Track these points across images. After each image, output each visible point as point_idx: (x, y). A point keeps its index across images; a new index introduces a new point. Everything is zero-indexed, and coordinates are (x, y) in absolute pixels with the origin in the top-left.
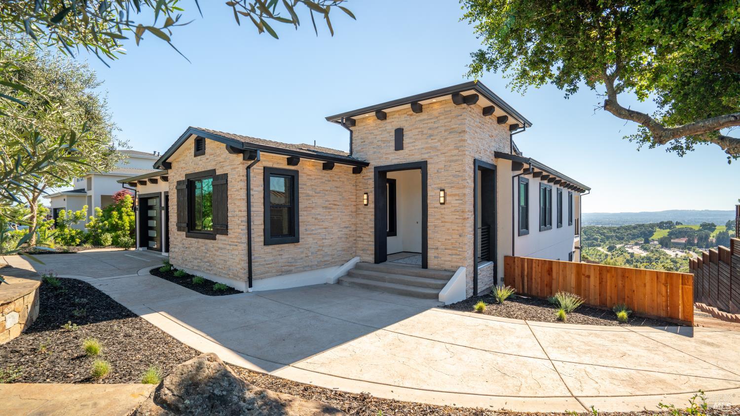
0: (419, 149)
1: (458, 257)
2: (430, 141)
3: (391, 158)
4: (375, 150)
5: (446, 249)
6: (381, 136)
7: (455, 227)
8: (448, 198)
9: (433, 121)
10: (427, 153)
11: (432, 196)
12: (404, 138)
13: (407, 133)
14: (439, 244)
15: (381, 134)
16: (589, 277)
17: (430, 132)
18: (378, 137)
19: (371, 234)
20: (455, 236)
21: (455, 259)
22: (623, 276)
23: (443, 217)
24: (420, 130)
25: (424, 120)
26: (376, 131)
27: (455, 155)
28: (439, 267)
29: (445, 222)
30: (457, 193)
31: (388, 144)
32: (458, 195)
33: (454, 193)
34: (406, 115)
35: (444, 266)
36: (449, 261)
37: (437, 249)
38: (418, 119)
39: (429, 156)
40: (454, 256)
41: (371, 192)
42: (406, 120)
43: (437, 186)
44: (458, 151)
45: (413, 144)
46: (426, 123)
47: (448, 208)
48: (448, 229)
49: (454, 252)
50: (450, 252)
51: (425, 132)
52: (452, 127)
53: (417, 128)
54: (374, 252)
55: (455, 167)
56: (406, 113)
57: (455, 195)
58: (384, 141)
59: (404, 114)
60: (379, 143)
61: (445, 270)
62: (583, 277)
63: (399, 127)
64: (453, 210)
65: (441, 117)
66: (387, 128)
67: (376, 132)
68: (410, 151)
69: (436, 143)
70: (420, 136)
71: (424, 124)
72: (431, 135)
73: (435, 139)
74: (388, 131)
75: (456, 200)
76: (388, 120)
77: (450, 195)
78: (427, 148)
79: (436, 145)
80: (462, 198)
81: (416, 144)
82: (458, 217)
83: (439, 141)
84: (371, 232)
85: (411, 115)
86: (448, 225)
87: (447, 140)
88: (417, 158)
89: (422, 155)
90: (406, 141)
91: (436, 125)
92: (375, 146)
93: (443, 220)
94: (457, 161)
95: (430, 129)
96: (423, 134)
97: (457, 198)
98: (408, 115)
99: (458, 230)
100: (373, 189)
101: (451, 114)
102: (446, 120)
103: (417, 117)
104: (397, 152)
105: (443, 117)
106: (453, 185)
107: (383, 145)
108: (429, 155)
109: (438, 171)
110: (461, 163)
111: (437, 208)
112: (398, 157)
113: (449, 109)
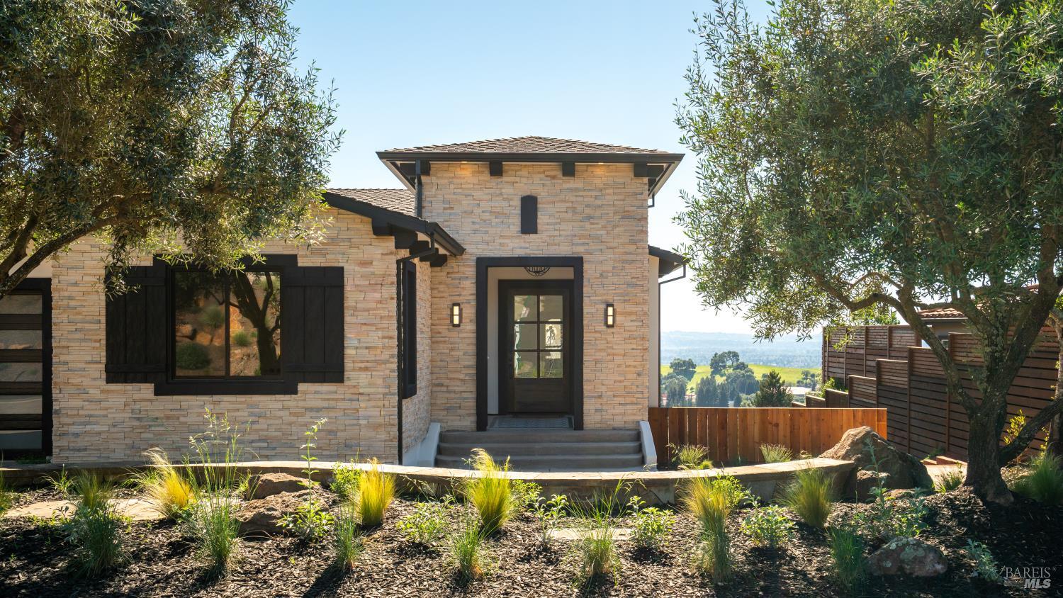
0: (567, 236)
1: (635, 407)
2: (588, 226)
3: (511, 245)
4: (477, 227)
5: (614, 396)
6: (492, 204)
7: (630, 362)
8: (618, 318)
9: (593, 194)
10: (583, 244)
11: (592, 313)
12: (539, 214)
13: (544, 206)
14: (603, 389)
15: (491, 200)
16: (777, 425)
17: (587, 211)
18: (482, 204)
19: (467, 378)
20: (629, 376)
21: (631, 411)
22: (818, 419)
23: (612, 348)
24: (568, 205)
25: (576, 190)
26: (480, 193)
27: (630, 253)
28: (604, 426)
29: (614, 355)
30: (634, 309)
31: (505, 221)
32: (636, 313)
33: (628, 310)
34: (542, 176)
35: (612, 422)
36: (621, 414)
37: (600, 397)
38: (566, 186)
39: (586, 250)
40: (628, 407)
41: (468, 302)
42: (543, 185)
43: (600, 298)
44: (635, 247)
45: (557, 227)
46: (580, 196)
47: (619, 333)
48: (619, 366)
49: (629, 400)
50: (622, 400)
51: (580, 209)
52: (626, 209)
53: (565, 201)
54: (474, 411)
55: (632, 271)
56: (544, 172)
57: (630, 314)
58: (497, 215)
59: (539, 173)
60: (486, 216)
61: (614, 429)
62: (770, 426)
63: (529, 194)
64: (627, 336)
65: (607, 191)
66: (503, 190)
67: (478, 195)
68: (550, 237)
69: (599, 229)
70: (569, 215)
71: (576, 196)
72: (589, 217)
73: (597, 224)
74: (505, 196)
75: (632, 321)
76: (505, 179)
77: (622, 314)
78: (581, 237)
79: (598, 232)
80: (642, 318)
81: (562, 227)
82: (635, 346)
83: (604, 227)
84: (466, 374)
85: (554, 177)
86: (619, 360)
87: (618, 229)
88: (564, 250)
89: (574, 247)
90: (542, 219)
91: (599, 202)
92: (477, 220)
93: (610, 351)
94: (633, 261)
95: (587, 206)
96: (575, 213)
97: (634, 318)
98: (547, 176)
99: (635, 367)
100: (474, 297)
101: (624, 188)
102: (616, 197)
103: (564, 182)
104: (523, 236)
105: (610, 191)
106: (626, 298)
107: (494, 220)
108: (587, 247)
109: (601, 275)
110: (640, 265)
111: (600, 332)
112: (527, 245)
113: (622, 181)
